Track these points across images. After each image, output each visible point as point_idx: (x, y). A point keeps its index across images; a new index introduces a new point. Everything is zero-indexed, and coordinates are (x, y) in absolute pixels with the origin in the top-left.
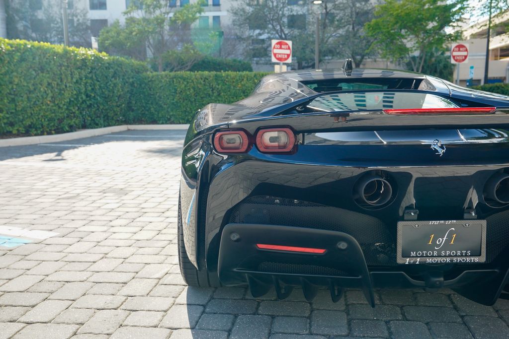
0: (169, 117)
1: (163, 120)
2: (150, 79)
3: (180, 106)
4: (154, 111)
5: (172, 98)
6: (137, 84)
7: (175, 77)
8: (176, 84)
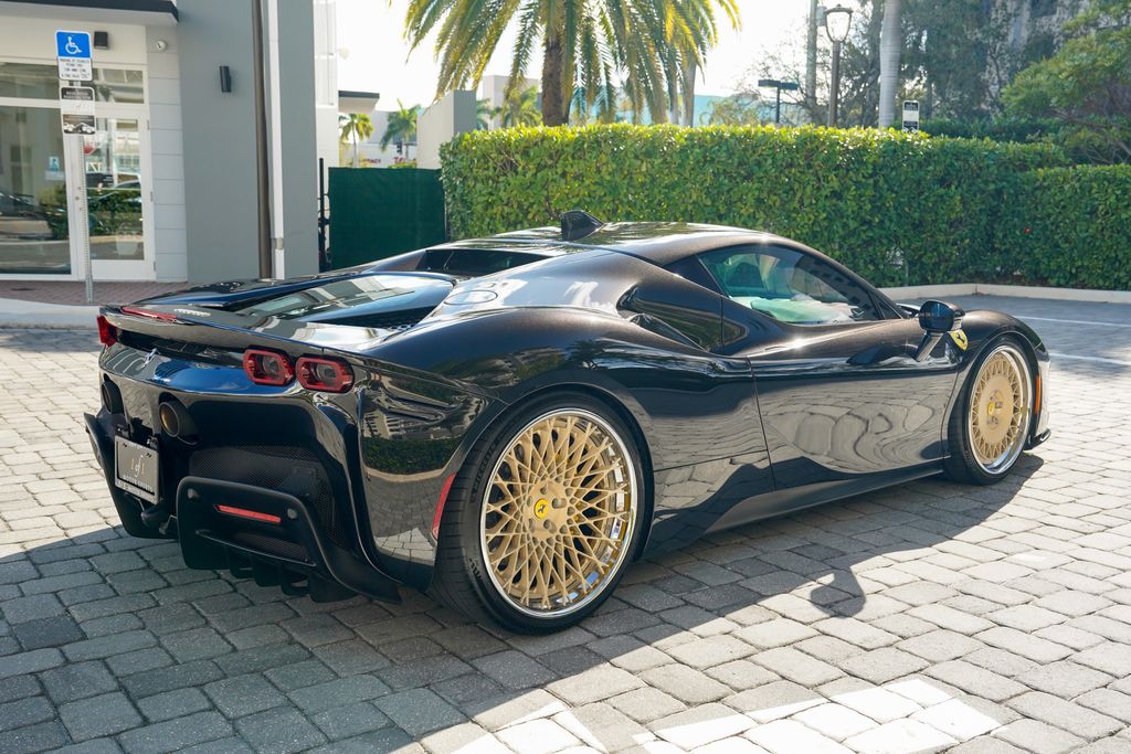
0: (1074, 271)
1: (1059, 278)
2: (1038, 184)
3: (1100, 246)
4: (1040, 256)
5: (1084, 228)
6: (1009, 194)
7: (1095, 178)
8: (1096, 196)
